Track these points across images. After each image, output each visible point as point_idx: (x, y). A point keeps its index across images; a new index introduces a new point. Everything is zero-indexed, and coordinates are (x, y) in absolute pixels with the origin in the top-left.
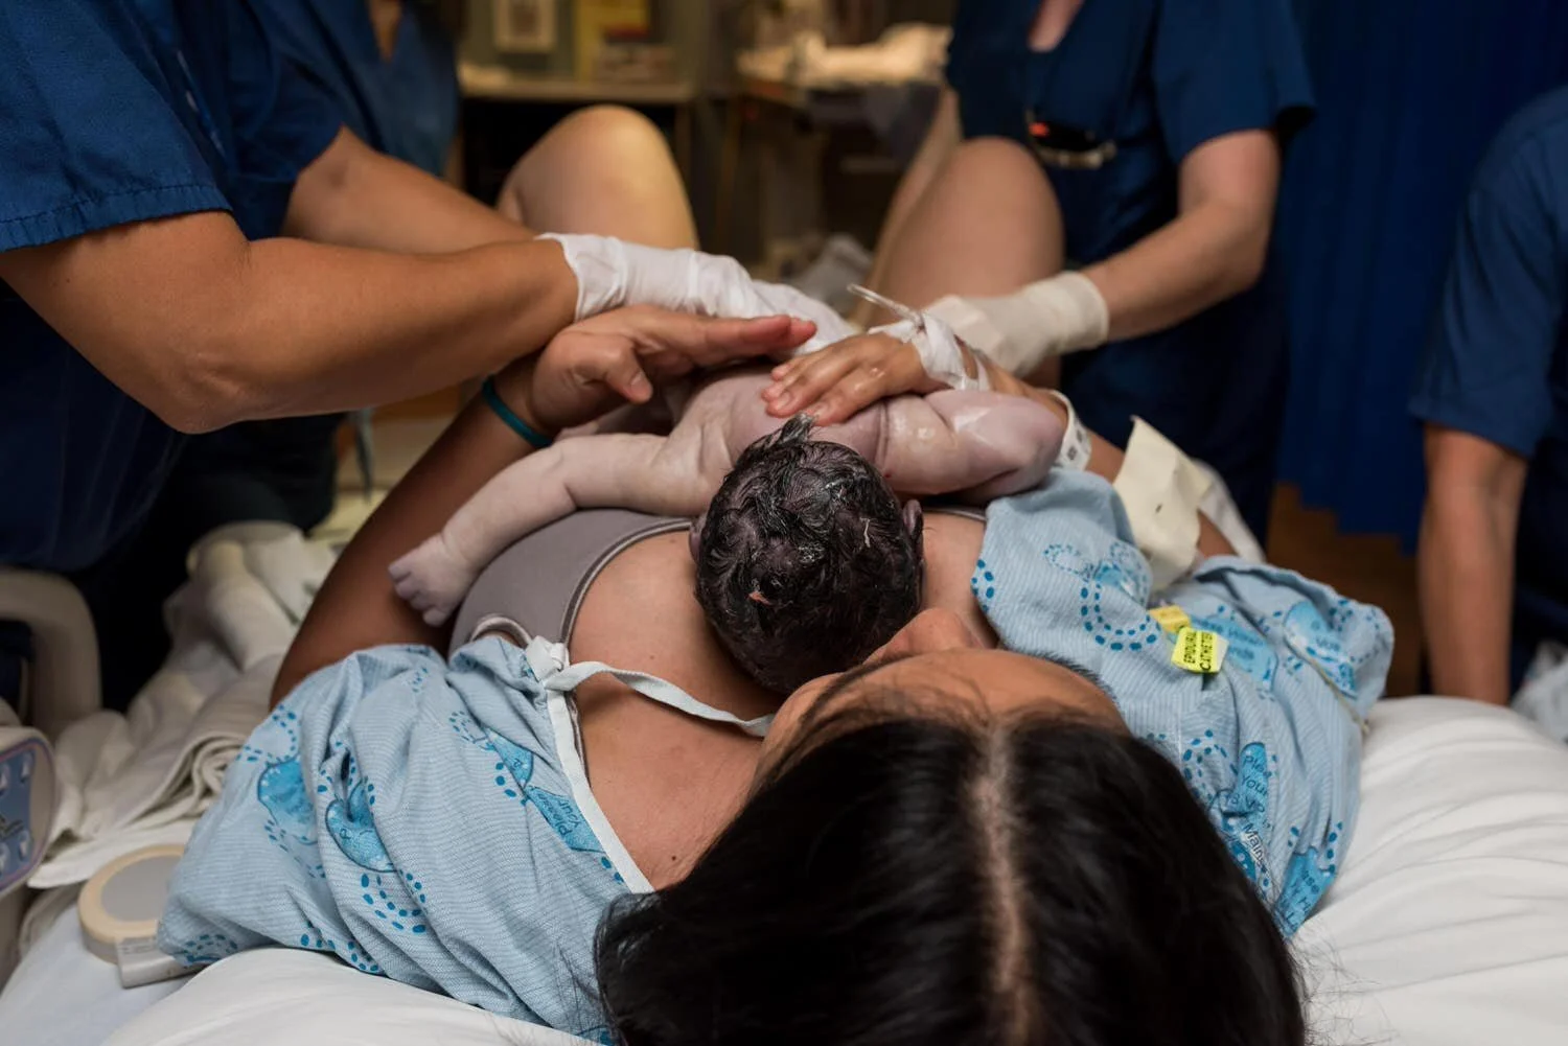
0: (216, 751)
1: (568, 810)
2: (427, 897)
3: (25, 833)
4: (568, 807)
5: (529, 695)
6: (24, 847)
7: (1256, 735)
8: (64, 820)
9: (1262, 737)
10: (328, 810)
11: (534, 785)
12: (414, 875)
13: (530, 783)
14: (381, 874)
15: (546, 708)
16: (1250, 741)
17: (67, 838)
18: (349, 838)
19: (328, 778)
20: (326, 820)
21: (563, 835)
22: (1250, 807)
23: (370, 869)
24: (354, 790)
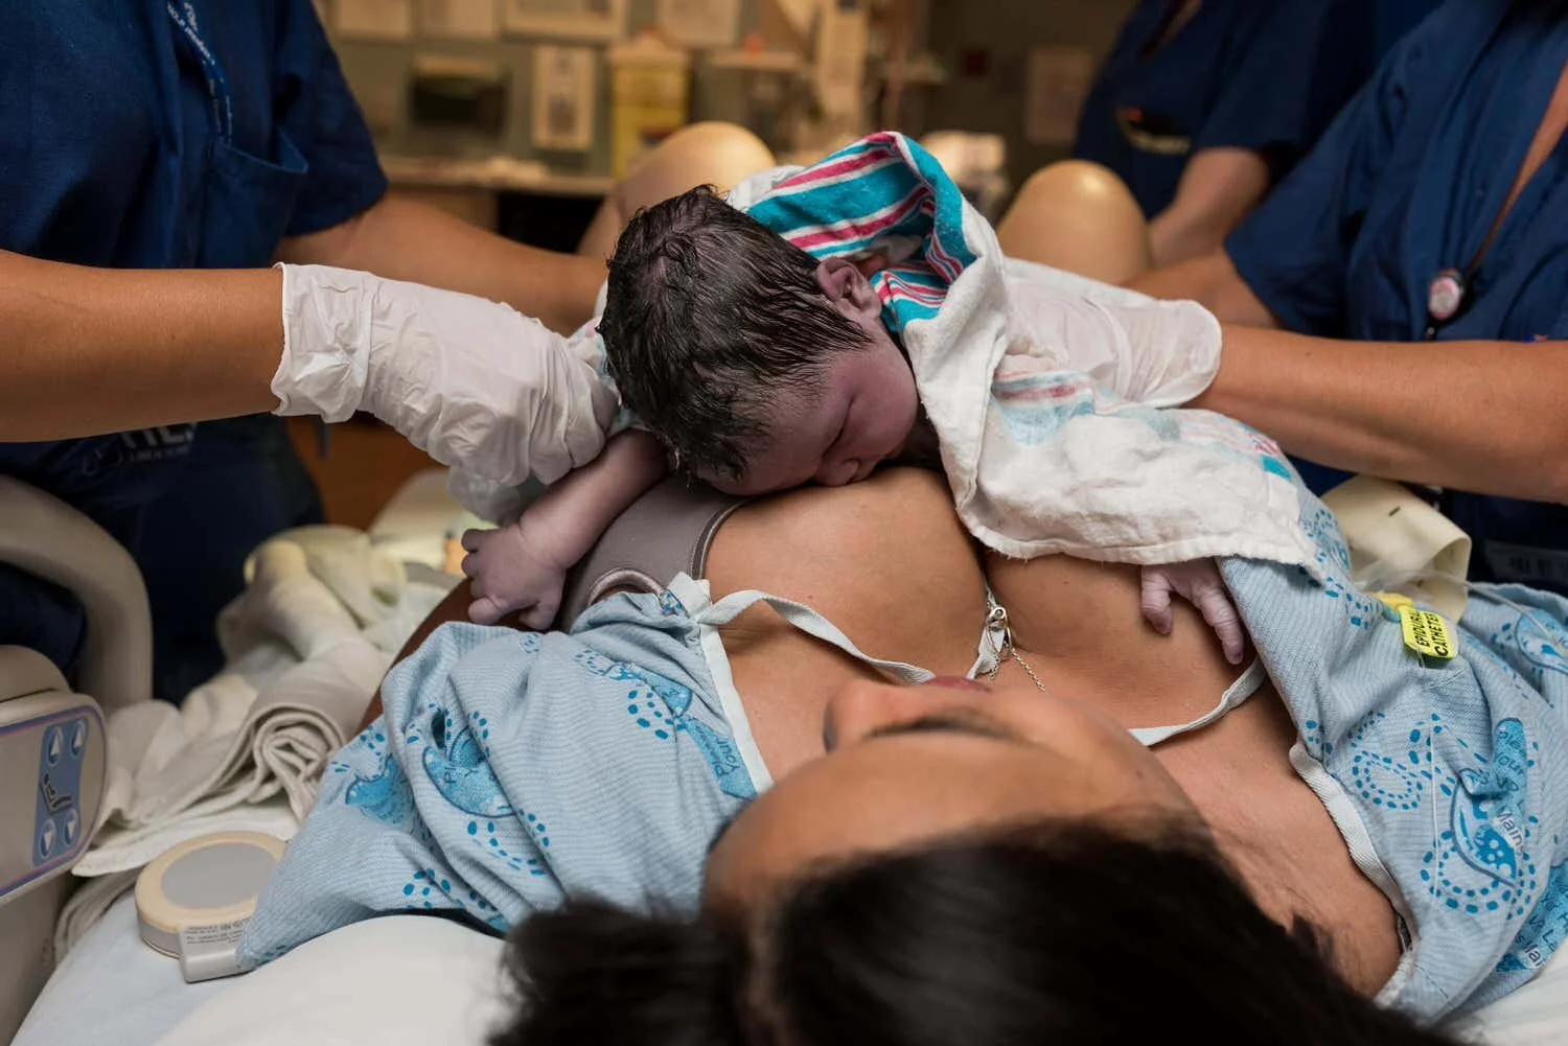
0: (280, 728)
1: (726, 749)
2: (551, 841)
3: (73, 811)
4: (728, 748)
5: (675, 632)
6: (71, 826)
7: (1511, 711)
8: (114, 800)
9: (1519, 715)
10: (424, 755)
11: (692, 716)
12: (537, 816)
13: (687, 713)
14: (493, 820)
15: (699, 644)
16: (1505, 717)
17: (116, 824)
18: (454, 782)
19: (418, 730)
20: (425, 765)
21: (719, 775)
22: (1501, 786)
23: (481, 815)
24: (454, 744)
